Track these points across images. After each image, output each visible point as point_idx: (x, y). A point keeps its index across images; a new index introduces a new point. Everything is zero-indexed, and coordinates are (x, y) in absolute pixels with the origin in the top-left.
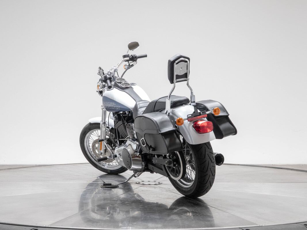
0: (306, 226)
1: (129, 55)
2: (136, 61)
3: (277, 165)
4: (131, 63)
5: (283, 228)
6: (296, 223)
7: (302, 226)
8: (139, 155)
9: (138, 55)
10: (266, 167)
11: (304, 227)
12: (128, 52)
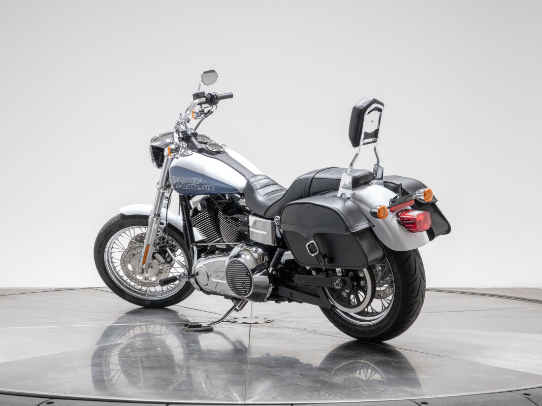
0: (527, 396)
1: (204, 93)
2: (215, 103)
3: (476, 289)
4: (207, 108)
5: (486, 400)
6: (510, 392)
7: (520, 396)
8: (273, 270)
9: (220, 93)
10: (456, 292)
11: (524, 397)
12: (199, 88)
